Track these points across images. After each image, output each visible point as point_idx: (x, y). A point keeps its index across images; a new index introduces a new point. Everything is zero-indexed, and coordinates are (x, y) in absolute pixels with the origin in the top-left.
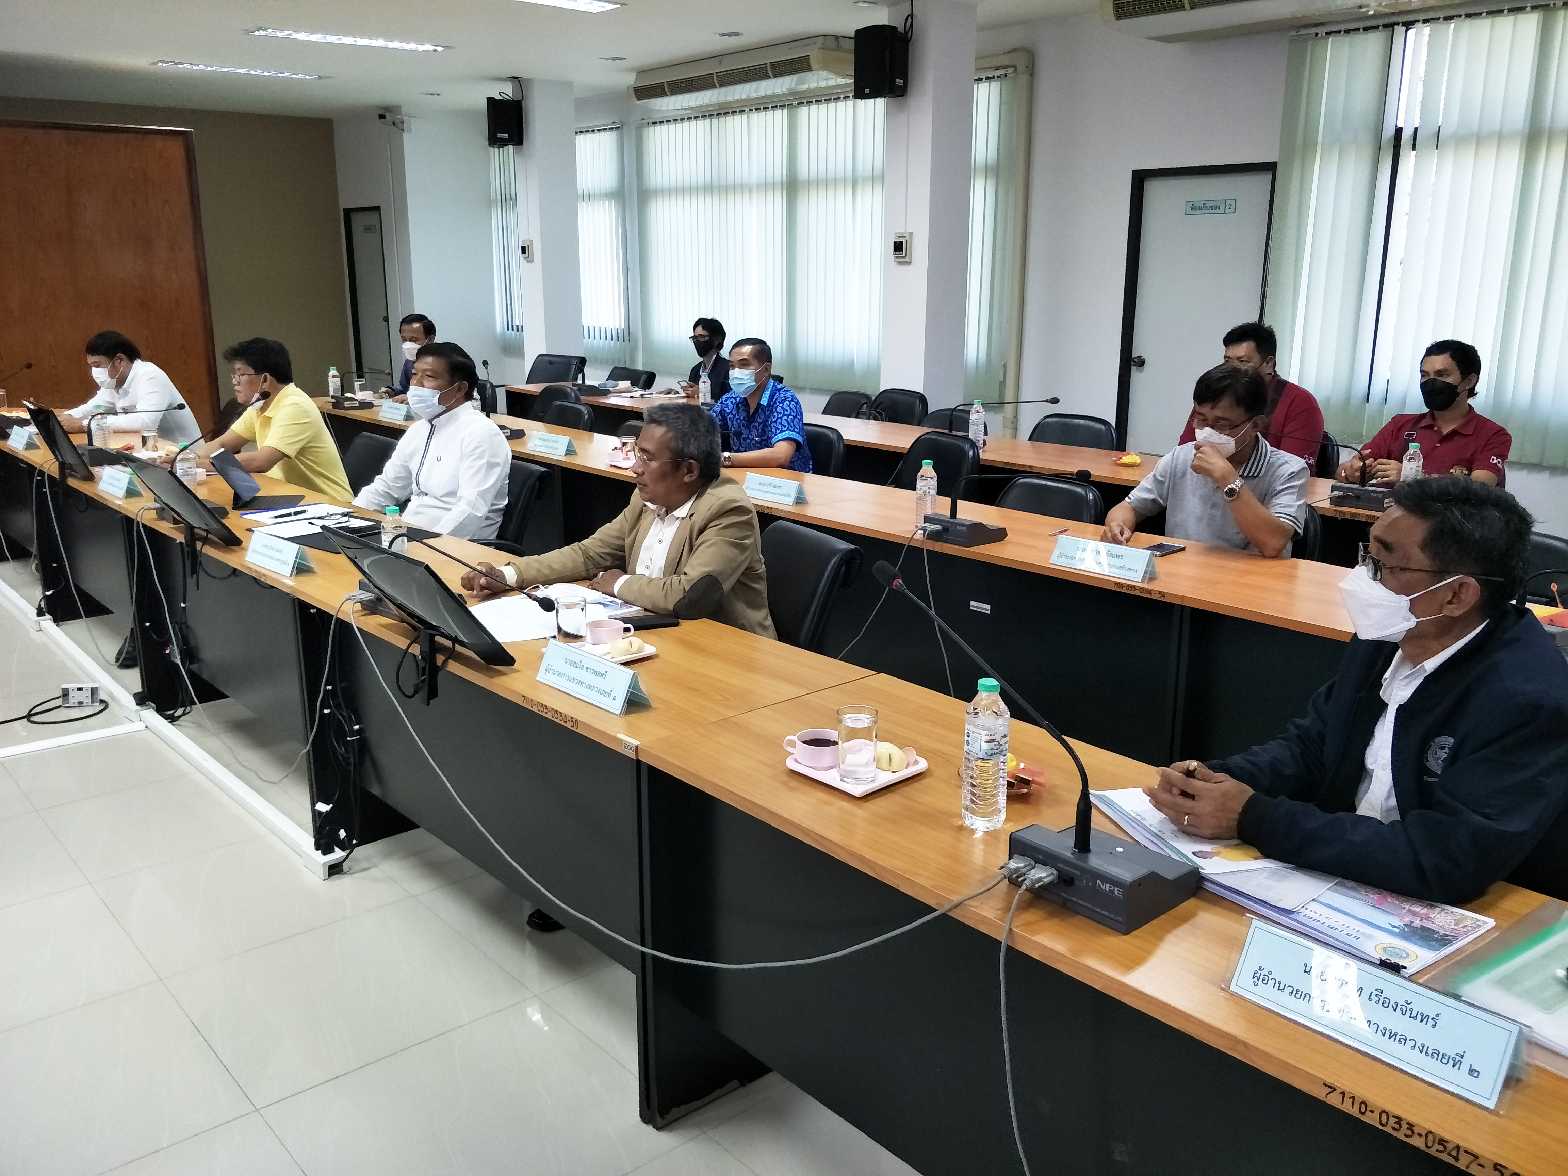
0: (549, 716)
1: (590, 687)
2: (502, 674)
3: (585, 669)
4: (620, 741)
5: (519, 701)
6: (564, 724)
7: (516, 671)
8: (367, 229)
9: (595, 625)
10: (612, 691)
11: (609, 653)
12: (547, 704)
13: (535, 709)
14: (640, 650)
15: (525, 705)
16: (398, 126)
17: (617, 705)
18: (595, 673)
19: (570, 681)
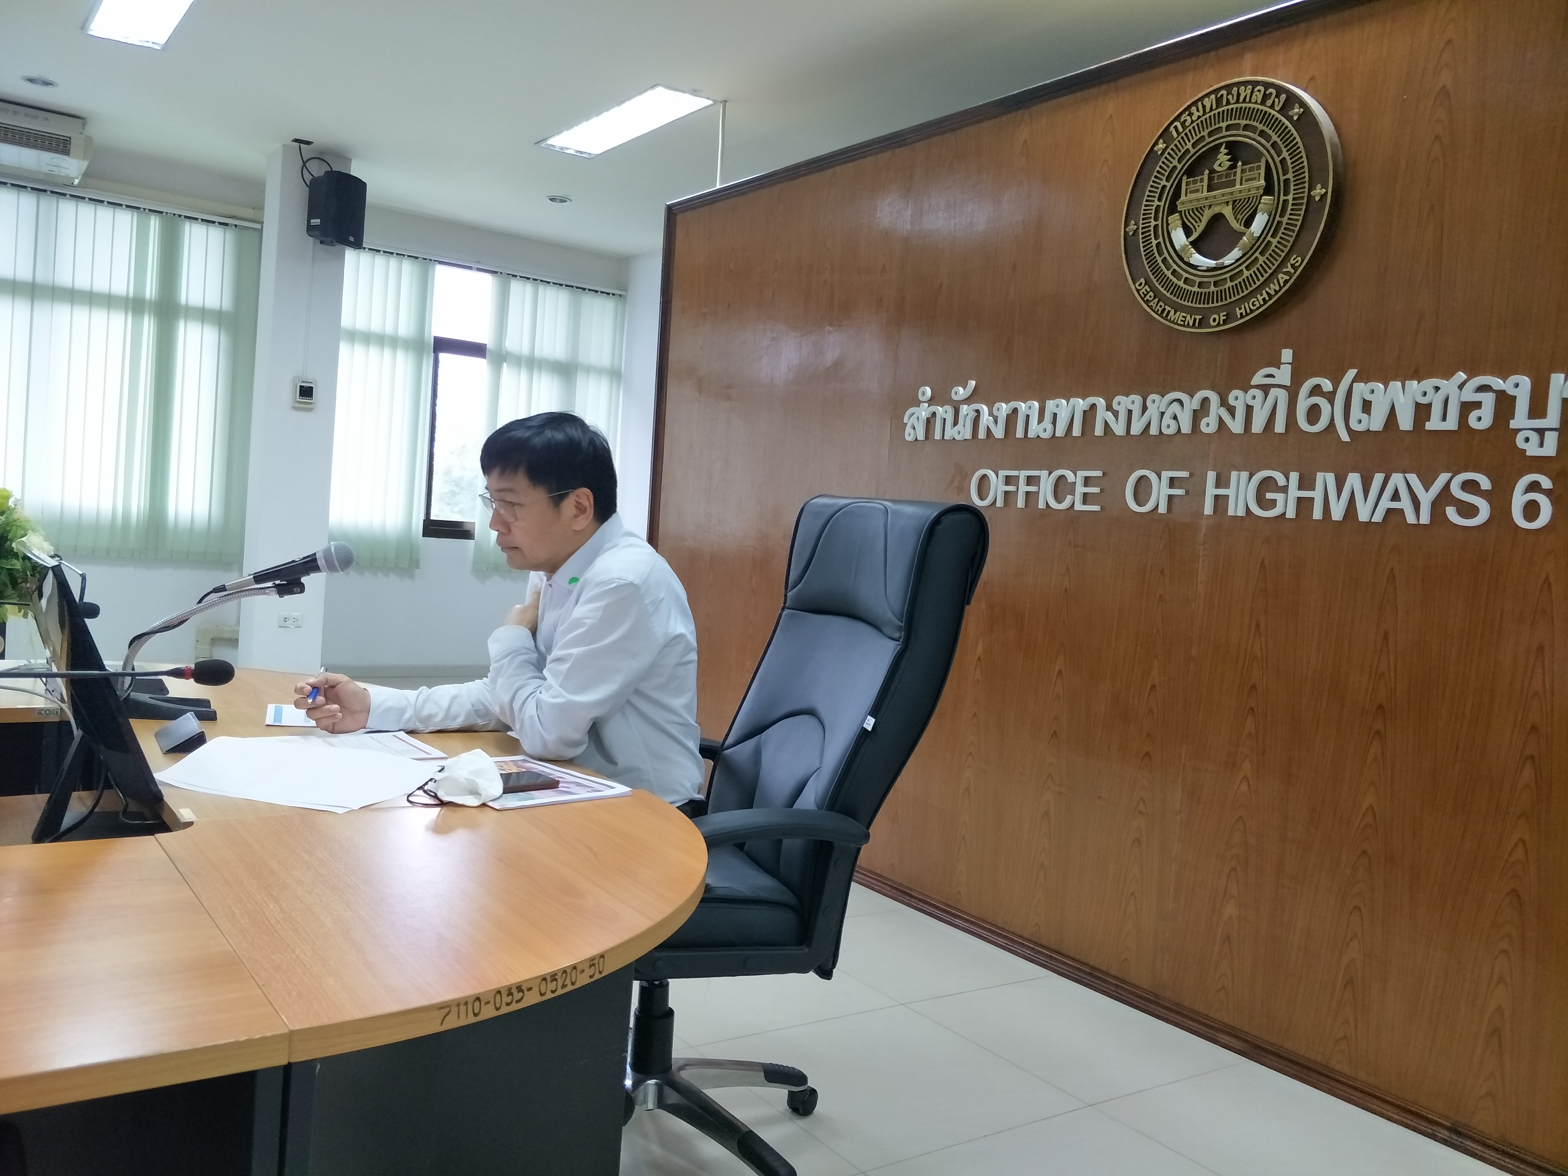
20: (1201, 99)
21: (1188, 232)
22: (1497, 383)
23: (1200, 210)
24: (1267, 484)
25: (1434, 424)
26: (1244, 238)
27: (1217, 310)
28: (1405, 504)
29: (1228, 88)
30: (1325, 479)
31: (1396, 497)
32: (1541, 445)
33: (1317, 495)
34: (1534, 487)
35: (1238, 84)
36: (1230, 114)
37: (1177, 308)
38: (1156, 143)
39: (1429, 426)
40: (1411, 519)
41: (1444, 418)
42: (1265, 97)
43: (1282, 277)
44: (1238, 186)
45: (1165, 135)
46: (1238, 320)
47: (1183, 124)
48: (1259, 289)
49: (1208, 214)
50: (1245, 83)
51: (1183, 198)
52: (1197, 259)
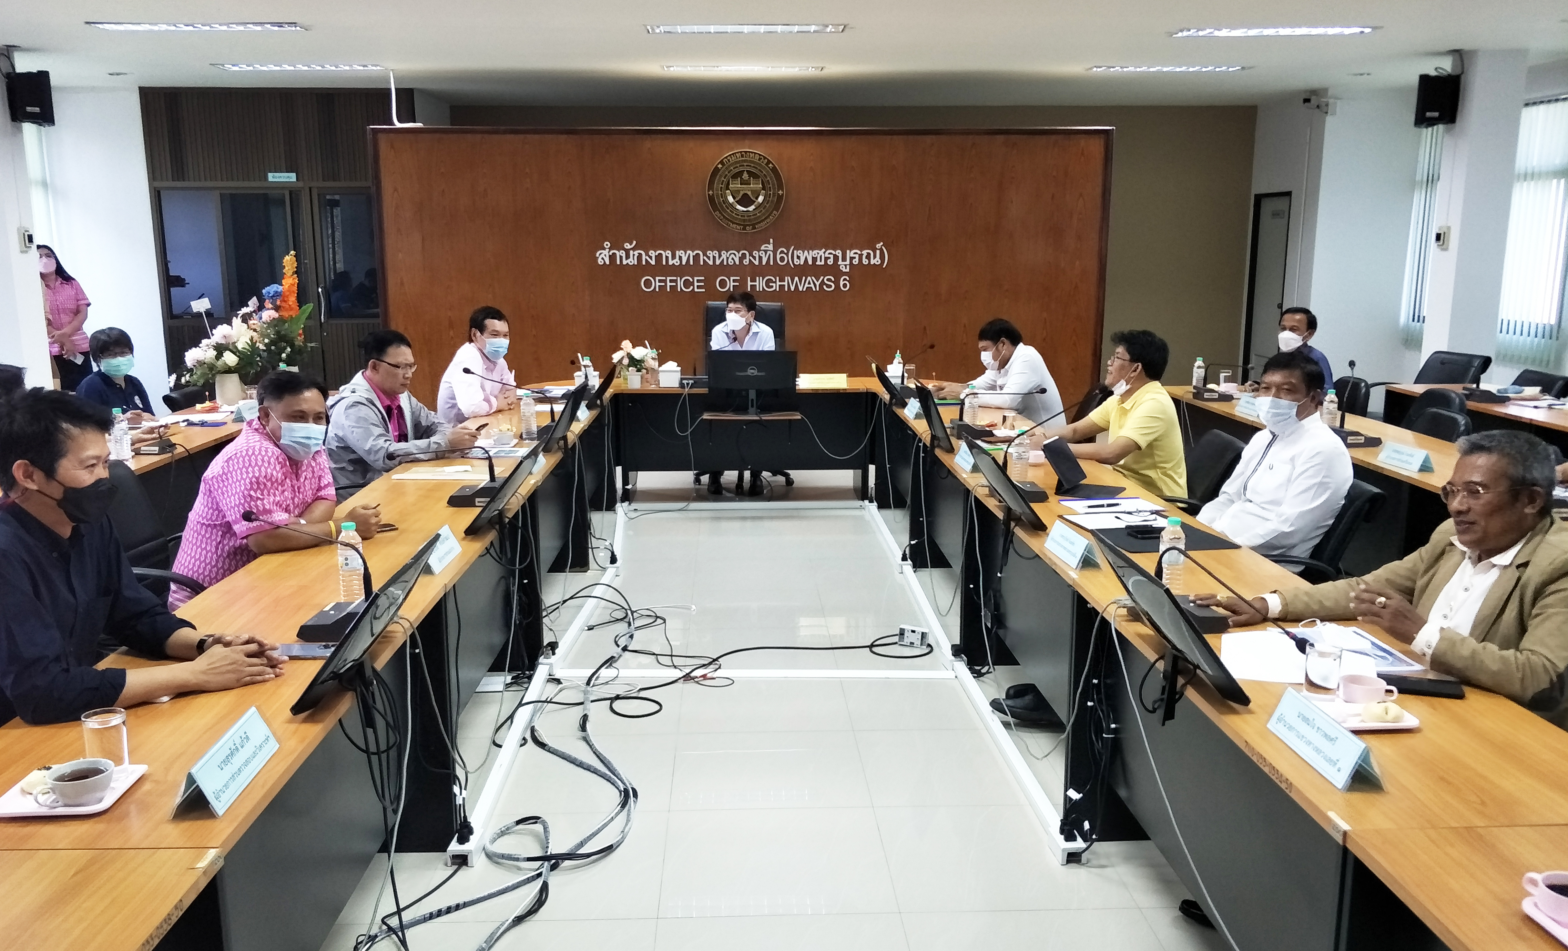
0: (1266, 770)
1: (1318, 750)
2: (1234, 712)
3: (1316, 728)
4: (1329, 820)
5: (1242, 746)
6: (1279, 783)
7: (1251, 712)
8: (1276, 214)
9: (1353, 679)
10: (1338, 761)
11: (1360, 715)
12: (1267, 758)
13: (1254, 759)
14: (1396, 719)
15: (1246, 751)
16: (1323, 109)
17: (1341, 777)
18: (1326, 735)
19: (1299, 737)
20: (736, 153)
21: (734, 198)
22: (833, 252)
23: (739, 191)
24: (768, 282)
26: (756, 203)
27: (750, 225)
28: (812, 285)
29: (746, 152)
30: (788, 278)
31: (809, 283)
32: (846, 268)
33: (786, 283)
34: (845, 279)
35: (750, 152)
36: (747, 161)
37: (733, 223)
38: (718, 165)
39: (817, 263)
40: (814, 289)
41: (821, 261)
42: (760, 159)
43: (771, 217)
44: (752, 186)
45: (722, 162)
46: (756, 228)
47: (729, 160)
48: (762, 221)
49: (742, 193)
50: (752, 152)
51: (731, 186)
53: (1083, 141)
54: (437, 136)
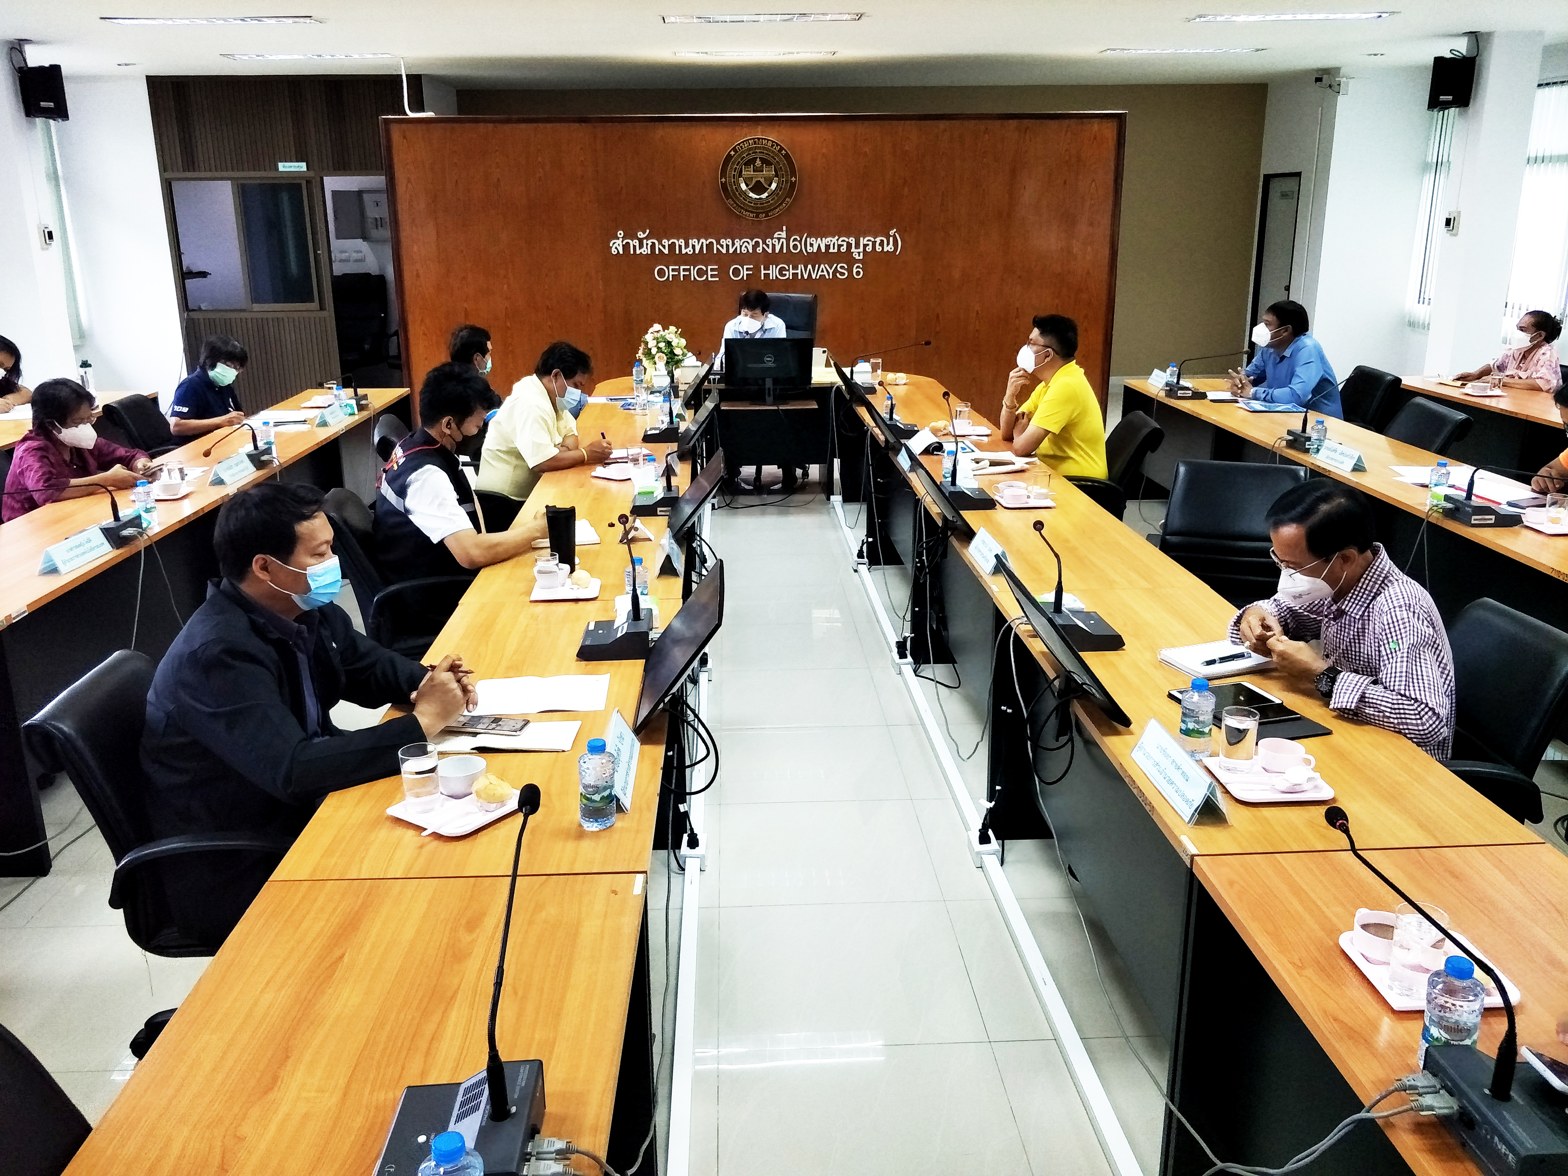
8: (1285, 195)
16: (1334, 88)
20: (748, 140)
21: (747, 185)
22: (846, 239)
23: (752, 178)
24: (781, 270)
25: (831, 250)
26: (769, 191)
27: (762, 213)
28: (825, 273)
29: (759, 139)
30: (801, 267)
31: (822, 271)
32: (859, 256)
33: (799, 271)
34: (858, 267)
35: (762, 139)
36: (759, 148)
37: (746, 211)
38: (730, 151)
39: (830, 251)
40: (827, 277)
41: (834, 248)
42: (773, 146)
43: (784, 205)
44: (765, 173)
45: (734, 149)
46: (769, 216)
47: (741, 147)
48: (776, 208)
49: (755, 180)
50: (765, 139)
51: (744, 173)
52: (751, 195)
53: (1096, 125)
54: (449, 125)
